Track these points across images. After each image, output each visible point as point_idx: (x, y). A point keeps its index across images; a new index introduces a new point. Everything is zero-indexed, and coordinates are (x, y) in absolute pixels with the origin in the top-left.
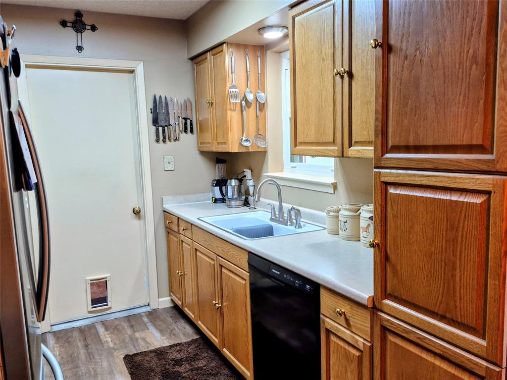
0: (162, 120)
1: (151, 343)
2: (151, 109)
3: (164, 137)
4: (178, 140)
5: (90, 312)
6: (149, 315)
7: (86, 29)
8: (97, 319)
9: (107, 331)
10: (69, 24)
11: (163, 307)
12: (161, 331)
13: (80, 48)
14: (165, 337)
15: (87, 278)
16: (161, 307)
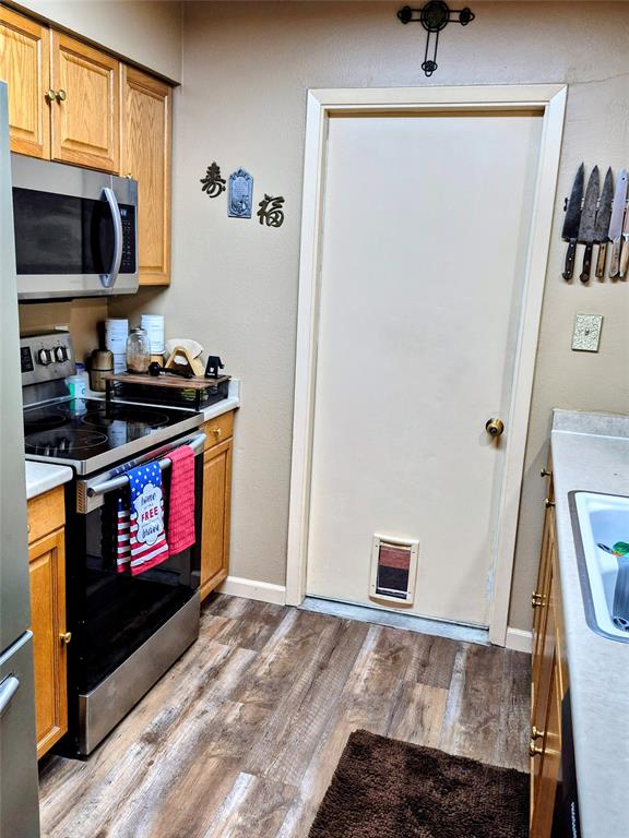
0: (589, 228)
1: (427, 727)
2: (566, 200)
3: (586, 270)
4: (624, 279)
5: (372, 599)
6: (476, 654)
7: (449, 21)
8: (381, 618)
9: (376, 652)
10: (416, 15)
11: (514, 649)
12: (468, 707)
13: (429, 67)
14: (463, 728)
15: (376, 535)
16: (511, 646)
